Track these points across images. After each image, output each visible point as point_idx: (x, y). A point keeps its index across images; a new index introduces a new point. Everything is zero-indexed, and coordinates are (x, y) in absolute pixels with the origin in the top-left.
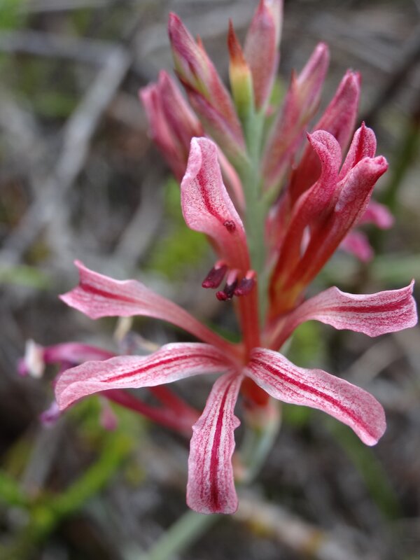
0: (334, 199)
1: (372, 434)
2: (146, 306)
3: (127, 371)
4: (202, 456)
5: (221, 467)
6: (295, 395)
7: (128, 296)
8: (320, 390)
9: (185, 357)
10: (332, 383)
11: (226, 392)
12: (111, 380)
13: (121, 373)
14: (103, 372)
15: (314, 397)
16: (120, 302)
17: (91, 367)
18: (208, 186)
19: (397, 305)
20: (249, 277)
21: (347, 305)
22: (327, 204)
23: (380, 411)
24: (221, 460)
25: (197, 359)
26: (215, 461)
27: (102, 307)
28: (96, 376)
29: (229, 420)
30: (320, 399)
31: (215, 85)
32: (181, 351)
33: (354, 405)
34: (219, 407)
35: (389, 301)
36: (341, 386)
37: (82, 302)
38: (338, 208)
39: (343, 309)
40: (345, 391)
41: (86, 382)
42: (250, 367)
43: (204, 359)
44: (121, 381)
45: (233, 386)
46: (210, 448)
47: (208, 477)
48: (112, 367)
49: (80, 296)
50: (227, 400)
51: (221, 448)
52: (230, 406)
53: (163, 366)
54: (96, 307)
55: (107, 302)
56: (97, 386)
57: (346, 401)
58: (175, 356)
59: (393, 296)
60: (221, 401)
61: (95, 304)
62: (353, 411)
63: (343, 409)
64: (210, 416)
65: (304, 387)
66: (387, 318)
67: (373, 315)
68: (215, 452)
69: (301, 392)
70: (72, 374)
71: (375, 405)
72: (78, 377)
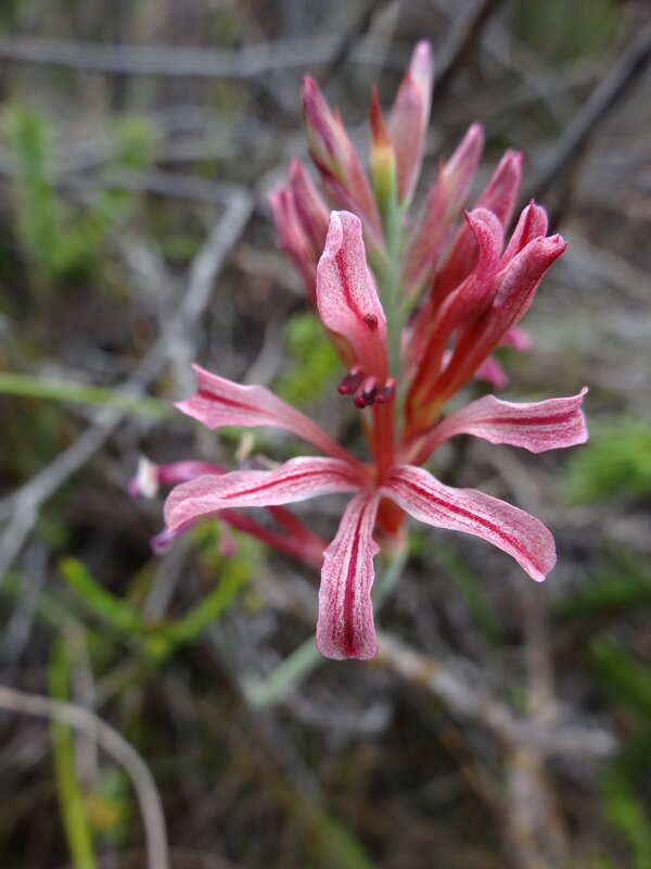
0: (493, 292)
1: (538, 568)
2: (271, 416)
3: (249, 488)
4: (335, 589)
5: (357, 602)
6: (444, 518)
7: (252, 404)
8: (474, 513)
9: (315, 473)
10: (488, 505)
11: (362, 514)
12: (229, 497)
13: (241, 490)
14: (221, 488)
15: (467, 521)
16: (242, 410)
17: (207, 482)
18: (349, 271)
19: (565, 418)
20: (389, 384)
21: (504, 416)
22: (484, 299)
23: (548, 539)
24: (358, 593)
25: (329, 475)
26: (350, 595)
27: (222, 416)
28: (213, 493)
29: (366, 546)
30: (475, 524)
31: (354, 169)
32: (311, 466)
33: (516, 531)
34: (354, 531)
35: (556, 412)
36: (499, 509)
37: (200, 410)
38: (497, 302)
39: (499, 421)
40: (505, 514)
41: (201, 499)
42: (390, 486)
43: (336, 476)
44: (241, 498)
45: (368, 508)
46: (344, 578)
47: (342, 613)
48: (231, 483)
49: (198, 403)
50: (363, 522)
51: (357, 579)
52: (366, 529)
53: (290, 482)
54: (216, 416)
55: (227, 410)
56: (213, 503)
57: (506, 527)
58: (304, 471)
59: (561, 406)
60: (356, 524)
61: (214, 412)
62: (515, 539)
63: (502, 535)
64: (344, 541)
65: (455, 509)
66: (553, 432)
67: (535, 428)
68: (350, 584)
69: (452, 514)
70: (185, 490)
71: (542, 533)
72: (192, 493)
